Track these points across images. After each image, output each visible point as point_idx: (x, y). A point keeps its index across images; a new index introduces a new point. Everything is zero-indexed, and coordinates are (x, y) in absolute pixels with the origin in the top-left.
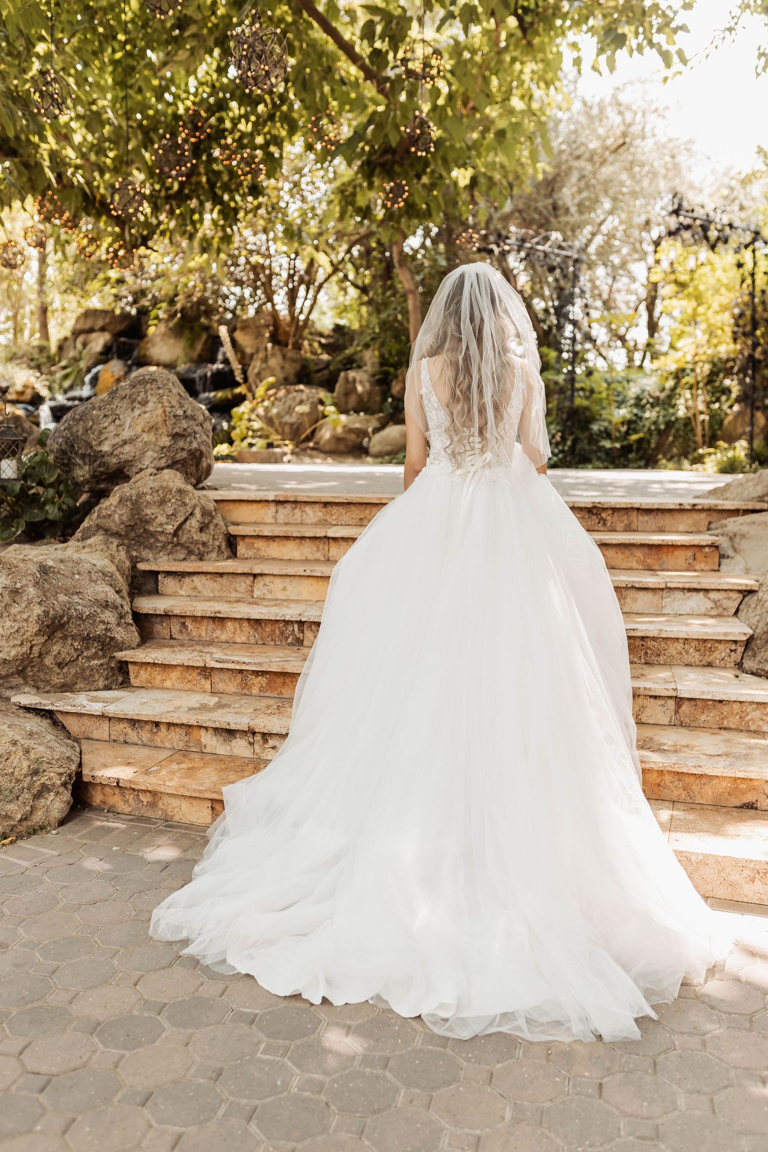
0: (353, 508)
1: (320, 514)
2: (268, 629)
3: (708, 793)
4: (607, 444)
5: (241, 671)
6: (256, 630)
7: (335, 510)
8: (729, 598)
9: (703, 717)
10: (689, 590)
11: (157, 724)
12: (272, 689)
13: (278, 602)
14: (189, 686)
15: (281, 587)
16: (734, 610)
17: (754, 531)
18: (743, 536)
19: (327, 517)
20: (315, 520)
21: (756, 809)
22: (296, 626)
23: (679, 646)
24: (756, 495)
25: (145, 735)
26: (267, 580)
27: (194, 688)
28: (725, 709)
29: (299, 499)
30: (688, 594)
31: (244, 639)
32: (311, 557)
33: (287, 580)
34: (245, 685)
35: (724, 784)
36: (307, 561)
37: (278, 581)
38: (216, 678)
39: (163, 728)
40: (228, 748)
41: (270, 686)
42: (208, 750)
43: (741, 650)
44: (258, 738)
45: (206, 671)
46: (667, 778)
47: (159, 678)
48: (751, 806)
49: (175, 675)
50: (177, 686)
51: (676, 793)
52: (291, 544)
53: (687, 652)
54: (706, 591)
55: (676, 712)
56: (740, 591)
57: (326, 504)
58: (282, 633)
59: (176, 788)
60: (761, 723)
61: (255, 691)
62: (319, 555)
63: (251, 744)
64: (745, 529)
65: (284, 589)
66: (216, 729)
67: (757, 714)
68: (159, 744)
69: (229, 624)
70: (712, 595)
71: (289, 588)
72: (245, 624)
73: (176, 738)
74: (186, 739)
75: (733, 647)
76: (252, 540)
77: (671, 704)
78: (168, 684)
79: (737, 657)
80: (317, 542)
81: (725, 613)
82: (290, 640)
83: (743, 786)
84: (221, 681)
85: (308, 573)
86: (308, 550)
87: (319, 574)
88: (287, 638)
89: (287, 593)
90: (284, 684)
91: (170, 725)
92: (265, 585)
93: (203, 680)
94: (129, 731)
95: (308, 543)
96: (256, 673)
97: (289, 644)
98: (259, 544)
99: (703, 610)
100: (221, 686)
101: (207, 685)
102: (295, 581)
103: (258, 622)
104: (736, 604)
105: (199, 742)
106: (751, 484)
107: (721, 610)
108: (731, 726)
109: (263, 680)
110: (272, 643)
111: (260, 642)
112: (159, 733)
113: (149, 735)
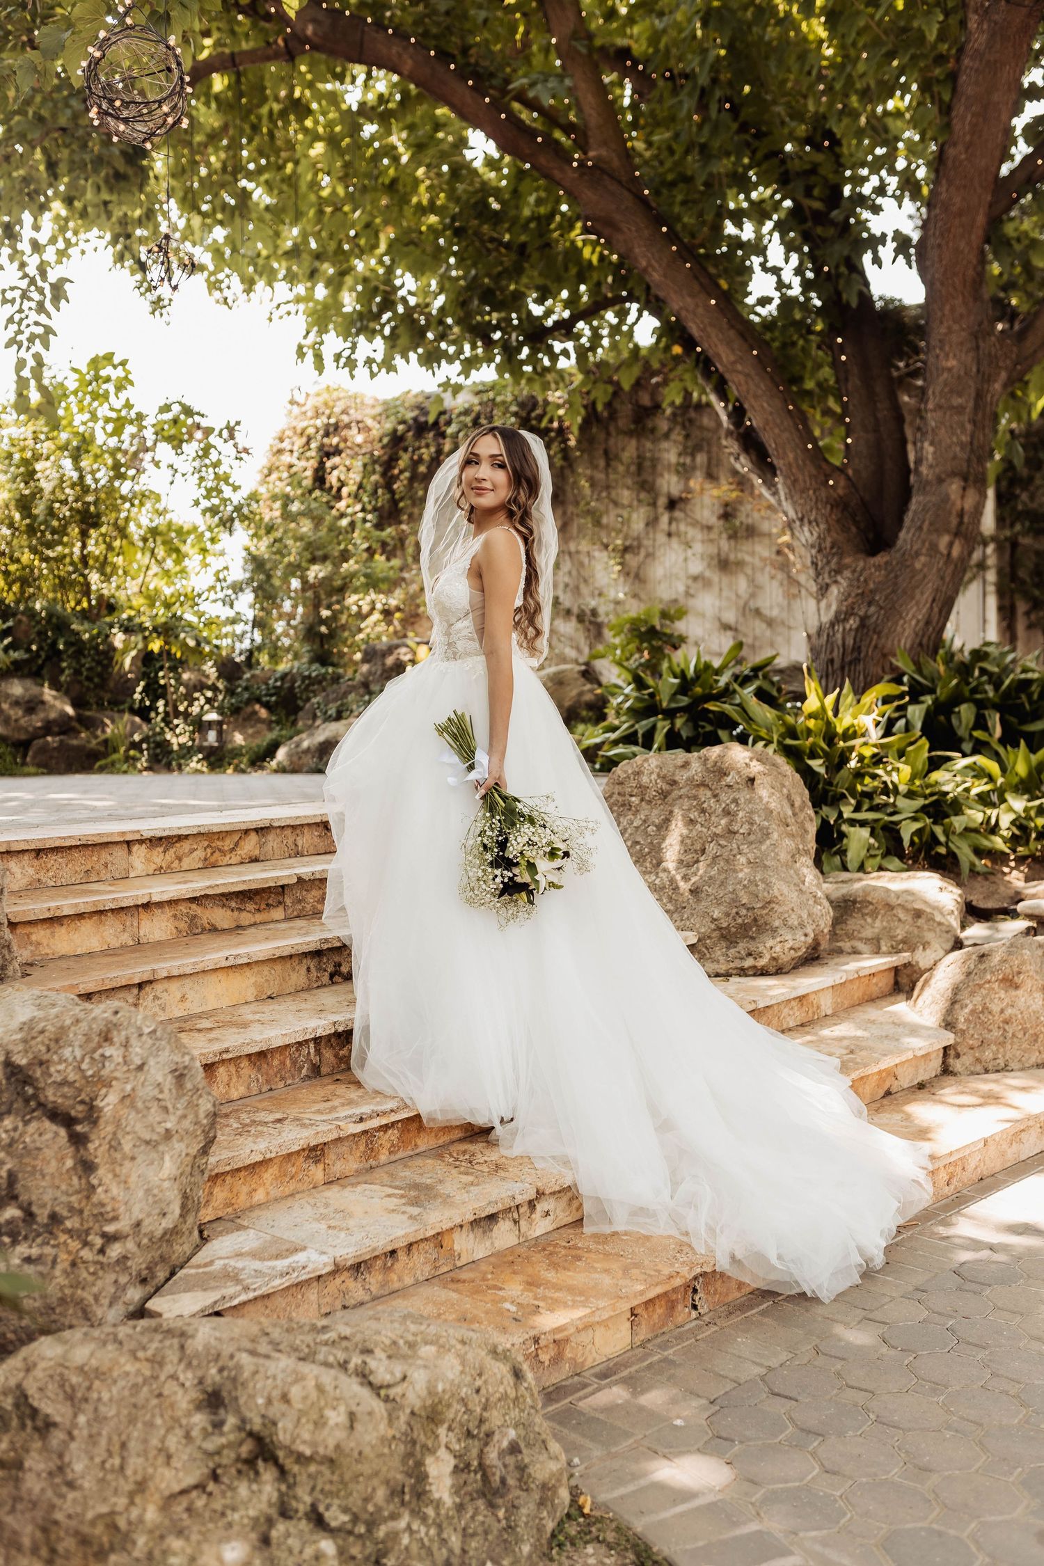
0: (75, 854)
1: (31, 871)
2: (276, 1062)
3: (867, 1091)
5: (365, 1133)
6: (259, 1071)
7: (52, 860)
11: (393, 1252)
12: (405, 1145)
14: (292, 1186)
15: (179, 996)
19: (41, 876)
20: (24, 882)
21: (892, 1093)
22: (312, 1045)
25: (374, 1280)
26: (159, 987)
27: (300, 1186)
31: (242, 1090)
32: (115, 943)
33: (188, 982)
34: (371, 1152)
36: (110, 952)
37: (174, 986)
38: (331, 1157)
39: (401, 1255)
40: (488, 1243)
41: (403, 1142)
42: (464, 1259)
44: (524, 1209)
45: (315, 1153)
47: (245, 1189)
48: (889, 1093)
49: (269, 1175)
50: (275, 1193)
52: (87, 926)
57: (38, 852)
58: (294, 1062)
61: (384, 1157)
62: (126, 939)
63: (516, 1222)
65: (183, 998)
66: (473, 1222)
68: (396, 1286)
69: (222, 1071)
71: (191, 995)
72: (244, 1063)
73: (421, 1261)
74: (435, 1256)
78: (260, 1196)
80: (122, 914)
82: (304, 1071)
84: (339, 1159)
85: (231, 962)
86: (111, 934)
87: (246, 961)
88: (300, 1070)
89: (187, 1004)
91: (410, 1248)
92: (156, 998)
93: (313, 1167)
94: (351, 1284)
95: (110, 919)
96: (386, 1128)
97: (303, 1080)
100: (338, 1168)
101: (317, 1173)
102: (206, 981)
103: (262, 1054)
105: (451, 1254)
110: (281, 1084)
111: (265, 1089)
112: (397, 1266)
113: (380, 1278)
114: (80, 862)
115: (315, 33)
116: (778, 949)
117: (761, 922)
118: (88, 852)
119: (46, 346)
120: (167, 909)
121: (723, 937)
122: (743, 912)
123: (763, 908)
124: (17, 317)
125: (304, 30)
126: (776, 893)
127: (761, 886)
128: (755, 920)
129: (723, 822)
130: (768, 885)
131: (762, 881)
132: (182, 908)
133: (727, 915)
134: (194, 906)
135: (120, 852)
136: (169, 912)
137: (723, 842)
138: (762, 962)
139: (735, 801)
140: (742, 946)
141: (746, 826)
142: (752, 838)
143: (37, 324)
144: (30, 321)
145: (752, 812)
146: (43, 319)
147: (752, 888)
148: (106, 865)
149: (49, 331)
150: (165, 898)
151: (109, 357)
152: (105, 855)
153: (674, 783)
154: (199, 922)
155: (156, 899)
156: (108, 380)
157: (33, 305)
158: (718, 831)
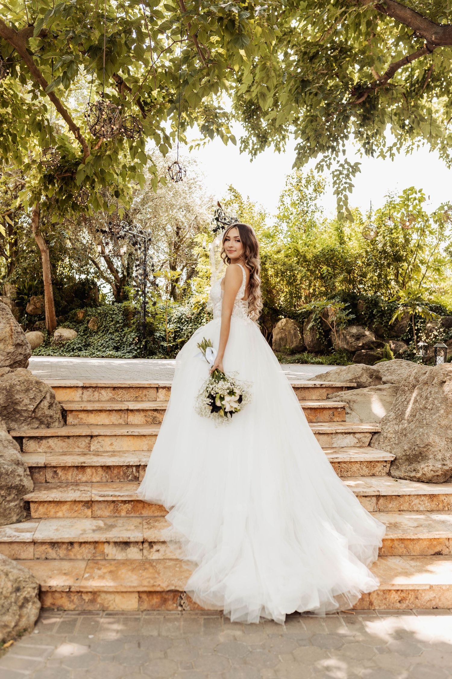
0: (131, 390)
1: (111, 395)
2: (115, 472)
3: (417, 548)
4: (165, 344)
5: (113, 502)
6: (107, 473)
7: (120, 391)
8: (365, 437)
9: (390, 506)
10: (346, 433)
11: (71, 543)
12: (135, 512)
13: (114, 453)
14: (76, 514)
15: (110, 443)
16: (368, 443)
17: (359, 398)
18: (354, 402)
19: (115, 396)
20: (107, 398)
21: (442, 554)
22: (134, 469)
23: (358, 466)
24: (348, 379)
25: (62, 552)
26: (100, 439)
27: (79, 515)
28: (402, 500)
29: (99, 385)
30: (345, 436)
31: (98, 479)
32: (116, 422)
33: (114, 438)
34: (116, 510)
35: (425, 543)
36: (114, 425)
37: (107, 439)
38: (96, 507)
39: (76, 546)
40: (124, 554)
41: (134, 509)
42: (110, 557)
43: (389, 465)
44: (146, 545)
45: (89, 504)
46: (396, 543)
47: (53, 511)
48: (439, 554)
49: (65, 508)
50: (66, 515)
51: (401, 551)
52: (103, 415)
53: (362, 469)
54: (354, 433)
55: (377, 504)
56: (370, 433)
57: (114, 388)
58: (125, 474)
59: (116, 587)
60: (419, 506)
61: (123, 514)
62: (121, 421)
63: (141, 550)
64: (354, 398)
65: (111, 444)
66: (115, 543)
67: (417, 501)
68: (73, 557)
69: (89, 470)
70: (357, 436)
71: (115, 443)
72: (100, 469)
73: (86, 551)
74: (94, 551)
75: (385, 464)
76: (77, 413)
77: (374, 499)
78: (60, 514)
79: (387, 470)
80: (120, 413)
81: (364, 445)
82: (130, 478)
83: (435, 543)
84: (99, 509)
85: (130, 433)
86: (114, 418)
87: (137, 434)
88: (128, 477)
89: (113, 447)
90: (143, 507)
91: (81, 543)
92: (98, 442)
93: (86, 510)
94: (50, 550)
95: (114, 413)
96: (125, 502)
97: (130, 481)
98: (82, 415)
99: (352, 444)
100: (99, 513)
101: (89, 512)
102: (119, 439)
103: (109, 467)
104: (369, 440)
105: (103, 553)
106: (344, 372)
107: (361, 443)
108: (405, 509)
109: (129, 506)
110: (118, 481)
111: (109, 480)
112: (73, 550)
113: (65, 552)
114: (133, 393)
115: (436, 39)
116: (426, 469)
117: (424, 454)
118: (137, 390)
119: (351, 191)
120: (142, 413)
121: (407, 460)
122: (416, 448)
123: (424, 447)
124: (338, 181)
125: (431, 39)
126: (431, 440)
127: (426, 436)
128: (421, 453)
129: (424, 402)
130: (428, 436)
131: (427, 434)
132: (150, 413)
133: (410, 449)
134: (155, 413)
135: (153, 391)
136: (142, 414)
137: (421, 413)
138: (419, 475)
139: (430, 392)
140: (414, 465)
141: (431, 406)
142: (432, 411)
143: (346, 183)
144: (343, 182)
145: (435, 399)
146: (348, 181)
147: (422, 437)
148: (146, 395)
149: (351, 186)
150: (135, 408)
151: (412, 189)
152: (145, 392)
153: (418, 381)
154: (158, 420)
155: (131, 408)
156: (415, 199)
157: (344, 176)
158: (421, 406)
